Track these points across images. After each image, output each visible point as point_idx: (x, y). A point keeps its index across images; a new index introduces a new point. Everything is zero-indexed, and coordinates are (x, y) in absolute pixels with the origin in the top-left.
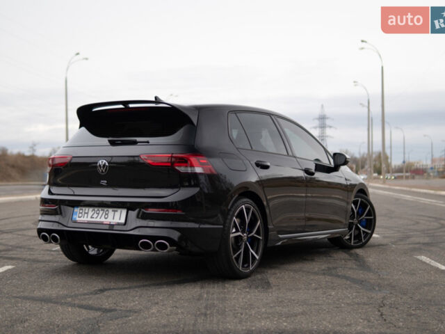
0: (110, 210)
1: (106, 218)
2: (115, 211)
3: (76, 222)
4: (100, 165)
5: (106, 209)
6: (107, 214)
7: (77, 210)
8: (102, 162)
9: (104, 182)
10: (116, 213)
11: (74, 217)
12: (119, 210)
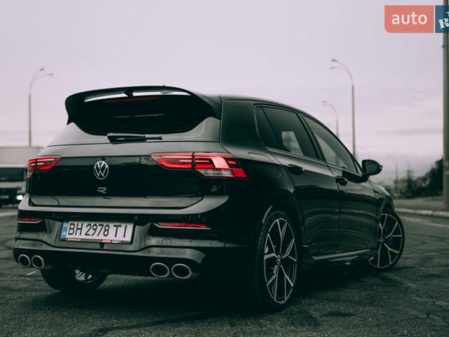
0: (111, 225)
1: (106, 236)
2: (117, 226)
3: (65, 240)
4: (98, 168)
5: (105, 224)
6: (108, 230)
7: (66, 225)
8: (100, 164)
9: (103, 190)
10: (119, 228)
11: (63, 233)
12: (123, 225)
